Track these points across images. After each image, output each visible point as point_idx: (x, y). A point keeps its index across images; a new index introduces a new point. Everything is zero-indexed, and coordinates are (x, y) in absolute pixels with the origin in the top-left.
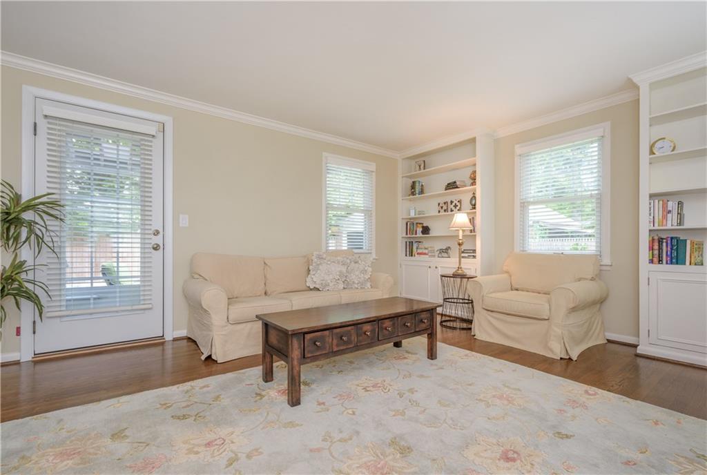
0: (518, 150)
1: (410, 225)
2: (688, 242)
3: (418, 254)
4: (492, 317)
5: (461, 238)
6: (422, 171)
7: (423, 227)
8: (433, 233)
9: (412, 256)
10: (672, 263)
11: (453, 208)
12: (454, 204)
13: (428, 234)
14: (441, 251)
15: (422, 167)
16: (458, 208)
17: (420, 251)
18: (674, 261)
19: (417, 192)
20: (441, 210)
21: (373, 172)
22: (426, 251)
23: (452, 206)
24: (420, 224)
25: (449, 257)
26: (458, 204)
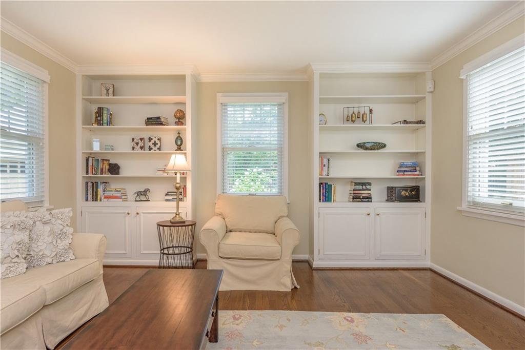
0: (221, 98)
1: (93, 162)
2: (333, 186)
3: (106, 197)
4: (230, 264)
5: (178, 181)
6: (111, 97)
7: (110, 165)
8: (125, 172)
9: (96, 200)
10: (326, 201)
11: (152, 146)
12: (153, 141)
13: (118, 173)
14: (139, 194)
15: (111, 91)
16: (158, 146)
17: (107, 194)
18: (327, 199)
19: (105, 121)
20: (135, 146)
21: (44, 82)
22: (118, 194)
23: (150, 144)
24: (106, 160)
25: (148, 200)
26: (157, 142)
